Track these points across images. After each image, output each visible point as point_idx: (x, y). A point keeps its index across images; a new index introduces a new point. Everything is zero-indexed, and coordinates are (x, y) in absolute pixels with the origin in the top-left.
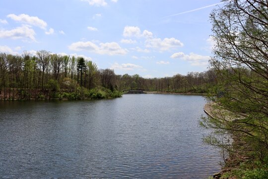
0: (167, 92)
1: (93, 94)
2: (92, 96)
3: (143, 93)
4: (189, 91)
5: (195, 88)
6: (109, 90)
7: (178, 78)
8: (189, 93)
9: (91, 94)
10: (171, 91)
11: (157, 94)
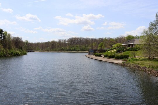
0: (47, 51)
1: (14, 53)
2: (13, 54)
3: (33, 52)
4: (60, 50)
5: (63, 48)
6: (21, 50)
7: (53, 43)
8: (60, 51)
9: (12, 53)
10: (50, 50)
11: (41, 52)
